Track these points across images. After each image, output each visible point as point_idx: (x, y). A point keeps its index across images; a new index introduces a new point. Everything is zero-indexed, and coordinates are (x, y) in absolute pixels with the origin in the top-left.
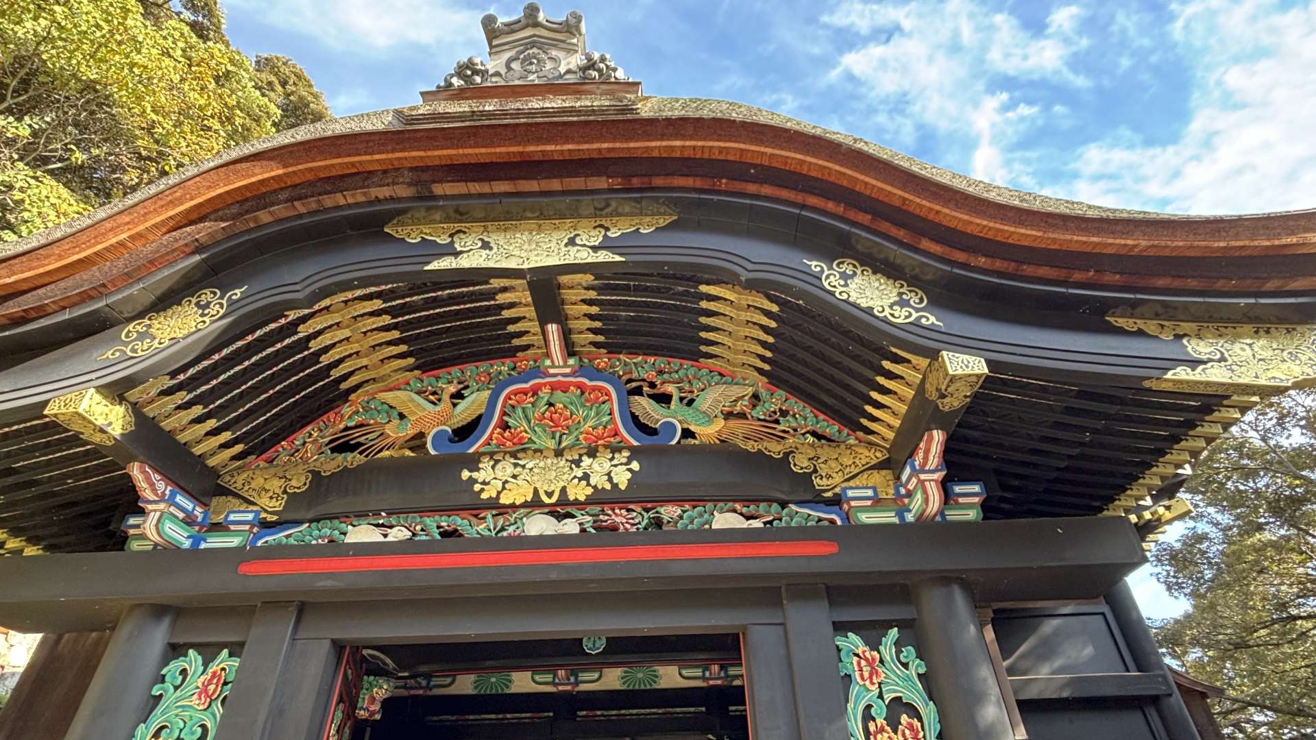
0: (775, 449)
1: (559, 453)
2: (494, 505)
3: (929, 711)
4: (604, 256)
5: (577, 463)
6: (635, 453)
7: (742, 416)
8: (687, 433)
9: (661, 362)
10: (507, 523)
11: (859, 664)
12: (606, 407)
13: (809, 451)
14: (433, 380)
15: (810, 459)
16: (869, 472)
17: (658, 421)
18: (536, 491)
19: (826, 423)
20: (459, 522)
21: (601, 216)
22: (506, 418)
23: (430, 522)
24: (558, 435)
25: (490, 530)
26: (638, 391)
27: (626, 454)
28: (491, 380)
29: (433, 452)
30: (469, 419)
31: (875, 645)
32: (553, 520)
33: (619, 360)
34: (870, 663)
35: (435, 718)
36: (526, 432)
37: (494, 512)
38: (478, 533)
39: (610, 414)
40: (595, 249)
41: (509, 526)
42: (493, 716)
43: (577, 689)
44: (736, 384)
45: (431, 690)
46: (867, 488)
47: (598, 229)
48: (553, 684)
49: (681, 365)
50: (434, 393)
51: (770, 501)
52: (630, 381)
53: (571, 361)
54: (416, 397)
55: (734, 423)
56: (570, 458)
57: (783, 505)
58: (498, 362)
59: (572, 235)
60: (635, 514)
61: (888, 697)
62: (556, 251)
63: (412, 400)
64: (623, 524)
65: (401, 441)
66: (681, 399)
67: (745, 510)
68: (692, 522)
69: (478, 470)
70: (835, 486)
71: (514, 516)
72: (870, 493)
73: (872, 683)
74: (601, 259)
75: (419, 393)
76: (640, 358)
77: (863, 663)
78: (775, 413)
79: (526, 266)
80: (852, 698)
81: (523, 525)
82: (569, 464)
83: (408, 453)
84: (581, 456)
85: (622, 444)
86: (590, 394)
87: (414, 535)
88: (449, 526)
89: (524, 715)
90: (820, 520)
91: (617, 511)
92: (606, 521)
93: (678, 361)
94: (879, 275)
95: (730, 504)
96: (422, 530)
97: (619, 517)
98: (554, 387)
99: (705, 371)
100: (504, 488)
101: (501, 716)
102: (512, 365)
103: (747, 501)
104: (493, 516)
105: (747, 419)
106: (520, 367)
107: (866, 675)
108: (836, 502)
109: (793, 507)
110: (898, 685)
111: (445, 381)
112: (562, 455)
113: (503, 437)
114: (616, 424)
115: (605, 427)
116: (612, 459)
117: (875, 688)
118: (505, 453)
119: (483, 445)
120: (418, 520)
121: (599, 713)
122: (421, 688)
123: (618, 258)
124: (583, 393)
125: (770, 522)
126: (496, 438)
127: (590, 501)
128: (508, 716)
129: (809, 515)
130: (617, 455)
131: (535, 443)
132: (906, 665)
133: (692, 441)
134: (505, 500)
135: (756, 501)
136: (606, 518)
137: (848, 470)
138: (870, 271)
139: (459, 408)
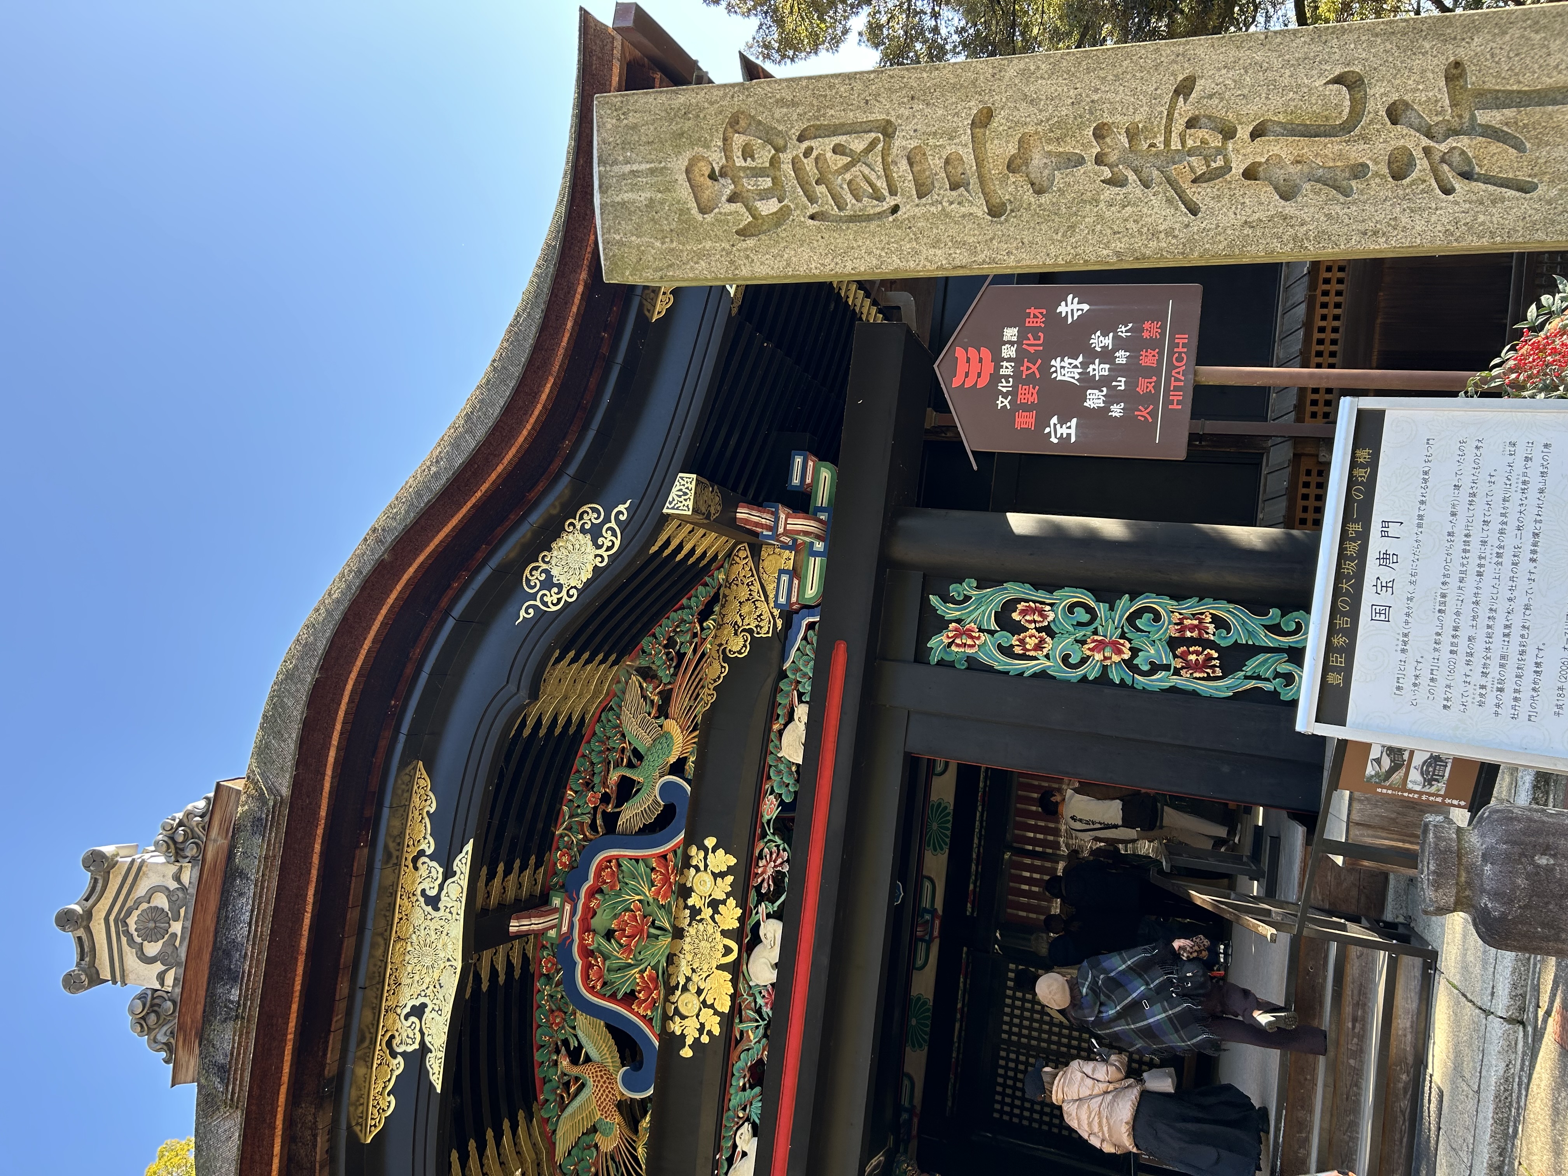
0: (716, 671)
1: (679, 934)
2: (728, 1020)
3: (1013, 590)
4: (463, 863)
5: (695, 912)
6: (694, 838)
7: (666, 696)
8: (678, 768)
9: (575, 782)
10: (753, 1004)
11: (958, 645)
12: (625, 863)
13: (726, 632)
14: (547, 1087)
15: (736, 634)
16: (761, 570)
17: (656, 802)
18: (720, 967)
19: (693, 599)
20: (743, 1063)
21: (399, 858)
22: (620, 996)
23: (736, 1099)
24: (652, 931)
25: (757, 1027)
26: (611, 820)
27: (693, 850)
28: (560, 1010)
29: (651, 1091)
30: (612, 1042)
31: (942, 624)
32: (758, 950)
33: (561, 836)
34: (959, 635)
35: (950, 1103)
36: (642, 972)
37: (737, 1021)
38: (759, 1042)
39: (637, 861)
40: (449, 873)
41: (756, 1002)
42: (957, 1025)
43: (940, 912)
44: (624, 693)
45: (914, 1107)
46: (779, 579)
47: (419, 864)
48: (929, 944)
49: (584, 756)
50: (567, 1085)
51: (776, 690)
52: (593, 827)
53: (556, 902)
54: (569, 1110)
55: (673, 710)
56: (688, 920)
57: (783, 675)
58: (537, 997)
59: (422, 900)
60: (766, 850)
61: (993, 626)
62: (443, 923)
63: (573, 1115)
64: (775, 866)
65: (627, 1132)
66: (630, 765)
67: (782, 721)
68: (787, 785)
69: (683, 1036)
70: (772, 613)
71: (745, 996)
72: (785, 578)
73: (979, 638)
74: (467, 870)
75: (563, 1107)
76: (565, 808)
77: (958, 641)
78: (668, 654)
79: (459, 965)
80: (990, 662)
81: (757, 985)
82: (694, 923)
83: (646, 1123)
84: (686, 907)
85: (679, 852)
86: (604, 882)
87: (748, 1119)
88: (744, 1077)
89: (961, 985)
90: (805, 638)
91: (760, 871)
92: (769, 885)
93: (578, 761)
94: (554, 545)
95: (772, 736)
96: (744, 1109)
97: (766, 870)
98: (586, 928)
99: (598, 729)
100: (712, 1006)
101: (958, 1016)
102: (543, 979)
103: (772, 716)
104: (741, 1022)
105: (672, 689)
106: (548, 969)
107: (970, 642)
108: (789, 615)
109: (787, 665)
110: (984, 612)
111: (551, 1070)
112: (683, 929)
113: (645, 1001)
114: (652, 856)
115: (653, 869)
116: (698, 869)
117: (984, 637)
118: (666, 1000)
119: (652, 1028)
120: (731, 1113)
121: (971, 887)
122: (910, 1119)
123: (469, 847)
124: (601, 891)
125: (800, 695)
126: (645, 1010)
127: (742, 904)
128: (959, 1006)
129: (798, 649)
130: (694, 863)
131: (659, 961)
132: (967, 598)
133: (690, 765)
134: (725, 1006)
135: (774, 704)
136: (765, 885)
137: (755, 594)
138: (546, 553)
139: (594, 1054)
